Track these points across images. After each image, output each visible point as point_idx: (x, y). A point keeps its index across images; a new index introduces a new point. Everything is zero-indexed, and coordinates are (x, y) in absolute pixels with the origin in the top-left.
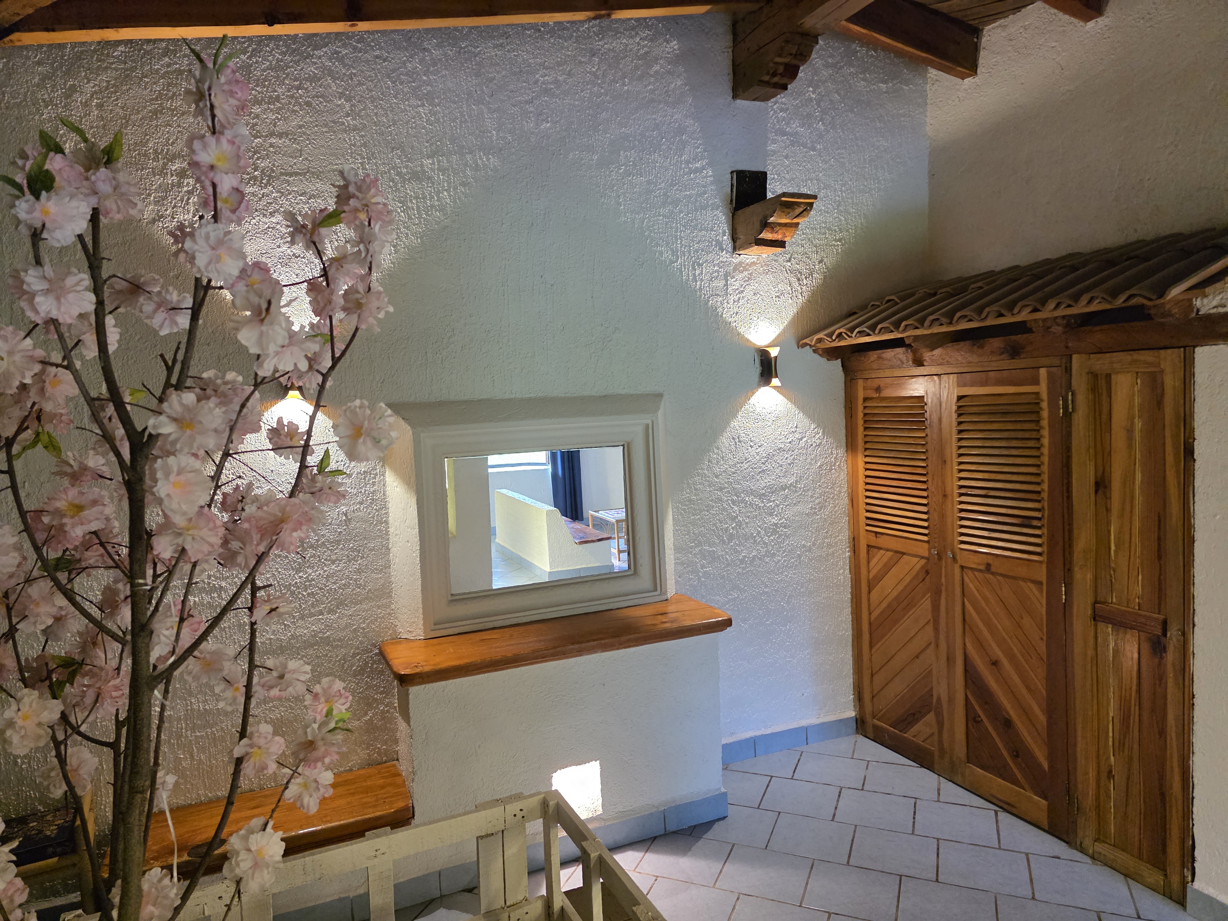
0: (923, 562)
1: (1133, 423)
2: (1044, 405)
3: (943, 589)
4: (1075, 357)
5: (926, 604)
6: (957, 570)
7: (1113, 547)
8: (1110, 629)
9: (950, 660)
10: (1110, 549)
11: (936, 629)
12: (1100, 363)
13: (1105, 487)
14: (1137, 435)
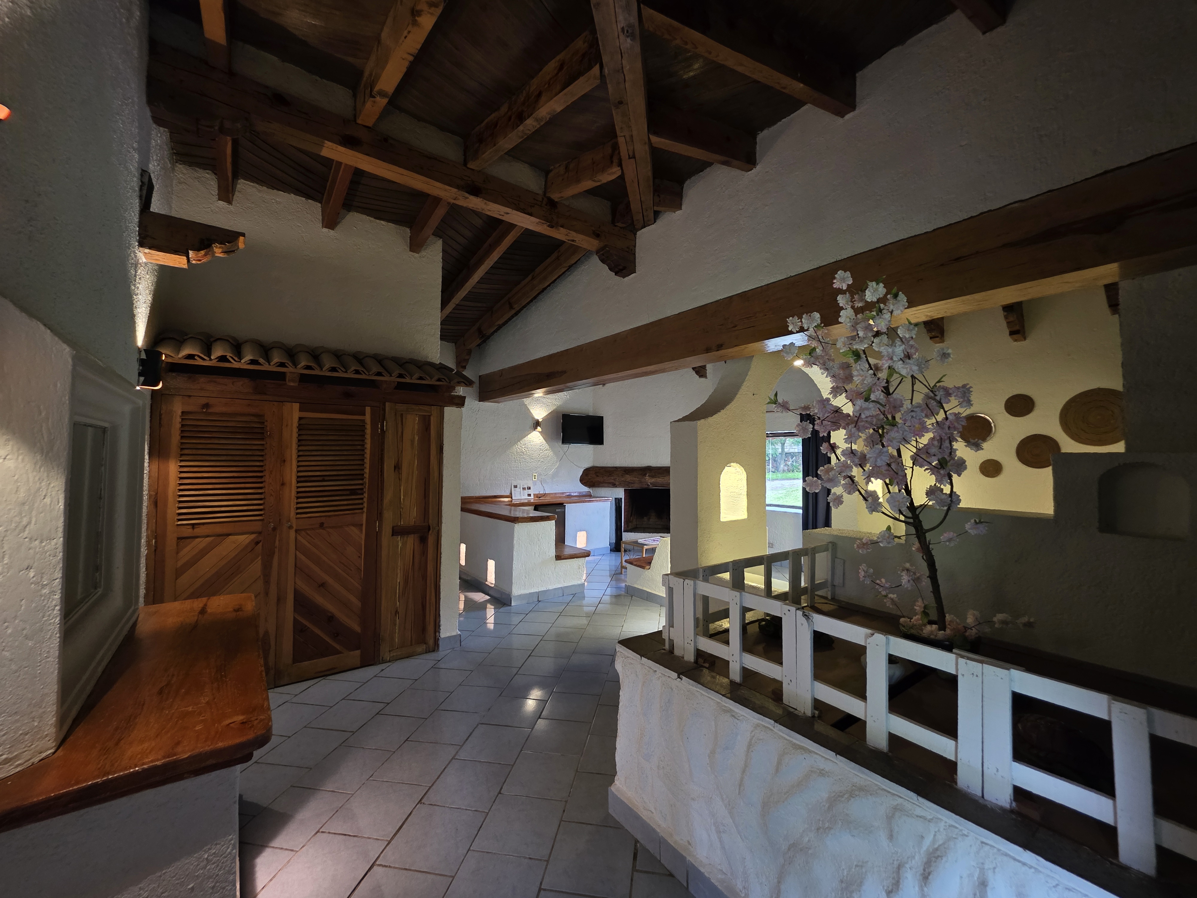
0: (253, 536)
1: (414, 438)
2: (368, 427)
3: (277, 550)
4: (387, 404)
6: (292, 533)
7: (402, 497)
8: (399, 538)
10: (400, 498)
12: (401, 407)
13: (399, 469)
14: (416, 442)
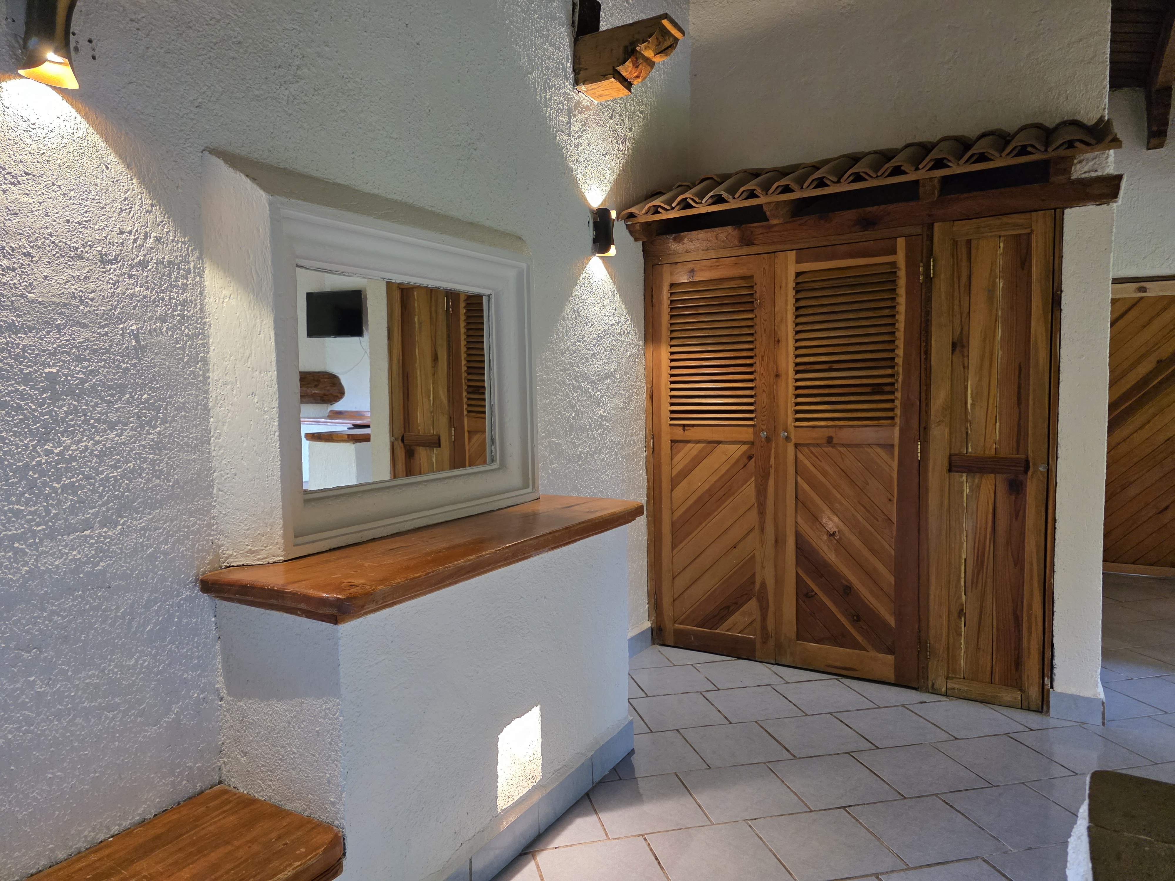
0: (745, 447)
1: (994, 284)
2: (902, 274)
3: (772, 471)
4: (937, 226)
5: (749, 490)
6: (791, 449)
7: (970, 401)
8: (964, 478)
9: (779, 541)
10: (966, 403)
11: (762, 513)
12: (964, 228)
13: (963, 346)
14: (999, 293)
